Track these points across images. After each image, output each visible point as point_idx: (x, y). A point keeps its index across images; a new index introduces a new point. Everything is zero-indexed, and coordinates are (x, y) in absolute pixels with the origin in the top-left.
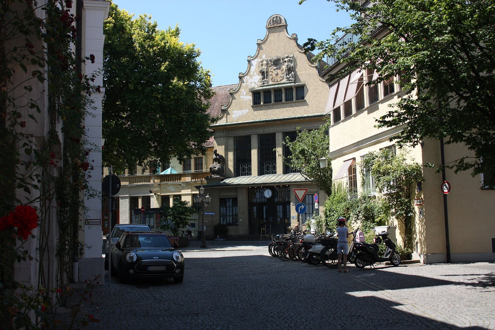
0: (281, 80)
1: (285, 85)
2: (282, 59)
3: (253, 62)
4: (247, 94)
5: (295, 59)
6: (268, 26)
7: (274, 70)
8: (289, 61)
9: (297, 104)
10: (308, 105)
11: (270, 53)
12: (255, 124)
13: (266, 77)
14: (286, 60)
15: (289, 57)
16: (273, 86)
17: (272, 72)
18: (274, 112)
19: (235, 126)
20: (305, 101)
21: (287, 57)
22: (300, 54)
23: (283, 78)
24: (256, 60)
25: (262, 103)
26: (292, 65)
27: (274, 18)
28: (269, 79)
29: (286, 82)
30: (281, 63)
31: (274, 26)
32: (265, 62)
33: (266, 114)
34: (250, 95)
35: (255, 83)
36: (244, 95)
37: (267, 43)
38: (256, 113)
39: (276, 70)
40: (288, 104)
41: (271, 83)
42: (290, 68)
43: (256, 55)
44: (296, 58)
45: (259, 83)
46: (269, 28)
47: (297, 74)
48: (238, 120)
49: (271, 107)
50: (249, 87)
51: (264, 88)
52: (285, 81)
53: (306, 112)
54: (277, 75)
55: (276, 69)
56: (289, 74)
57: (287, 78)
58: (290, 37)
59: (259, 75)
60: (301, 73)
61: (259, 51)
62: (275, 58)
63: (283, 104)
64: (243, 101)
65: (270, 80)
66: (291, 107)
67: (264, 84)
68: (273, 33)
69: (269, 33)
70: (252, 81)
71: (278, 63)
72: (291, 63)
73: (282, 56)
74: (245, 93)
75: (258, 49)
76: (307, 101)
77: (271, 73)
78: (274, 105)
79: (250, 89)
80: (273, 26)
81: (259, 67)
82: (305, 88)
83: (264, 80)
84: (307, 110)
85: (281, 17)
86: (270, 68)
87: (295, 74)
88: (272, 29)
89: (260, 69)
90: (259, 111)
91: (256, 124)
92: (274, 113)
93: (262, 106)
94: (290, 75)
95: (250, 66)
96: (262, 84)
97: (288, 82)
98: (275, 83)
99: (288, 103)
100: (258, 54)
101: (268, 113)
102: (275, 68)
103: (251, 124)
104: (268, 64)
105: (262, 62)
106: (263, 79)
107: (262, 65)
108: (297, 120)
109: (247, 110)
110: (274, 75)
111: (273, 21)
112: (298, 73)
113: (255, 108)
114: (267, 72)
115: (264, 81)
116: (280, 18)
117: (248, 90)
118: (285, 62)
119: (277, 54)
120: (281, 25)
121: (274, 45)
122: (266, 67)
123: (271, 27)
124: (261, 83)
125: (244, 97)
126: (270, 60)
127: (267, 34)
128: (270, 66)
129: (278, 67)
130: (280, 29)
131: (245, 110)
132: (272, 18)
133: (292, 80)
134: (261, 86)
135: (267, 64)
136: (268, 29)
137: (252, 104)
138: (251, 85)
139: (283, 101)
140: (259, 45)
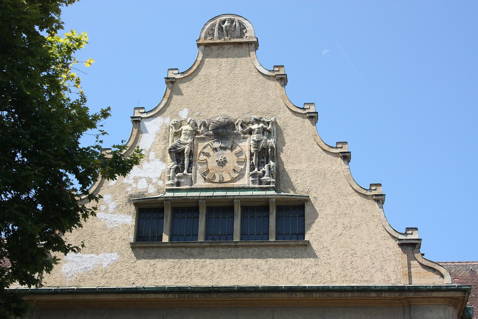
0: (233, 180)
1: (249, 193)
2: (241, 126)
3: (148, 124)
4: (118, 209)
5: (278, 129)
6: (205, 38)
7: (215, 150)
8: (263, 131)
9: (281, 251)
10: (315, 256)
11: (204, 106)
12: (139, 296)
13: (186, 166)
14: (255, 127)
15: (264, 122)
16: (210, 194)
17: (208, 155)
18: (202, 267)
19: (68, 297)
20: (307, 244)
21: (258, 121)
22: (294, 117)
23: (241, 175)
24: (159, 120)
25: (166, 238)
26: (271, 142)
27: (224, 22)
28: (196, 173)
29: (251, 185)
30: (238, 135)
31: (222, 41)
32: (186, 127)
33: (176, 271)
34: (129, 213)
35: (149, 181)
36: (111, 210)
37: (196, 80)
38: (144, 265)
39: (220, 152)
40: (251, 250)
41: (200, 183)
42: (265, 149)
43: (161, 106)
44: (282, 128)
45: (160, 183)
46: (207, 45)
47: (284, 170)
48: (83, 279)
49: (195, 251)
50: (129, 189)
51: (177, 194)
52: (246, 181)
53: (310, 276)
54: (222, 163)
55: (221, 148)
56: (260, 164)
57: (253, 175)
58: (266, 72)
59: (163, 160)
60: (297, 167)
61: (170, 98)
62: (220, 118)
63: (237, 246)
64: (104, 228)
65: (199, 175)
66: (260, 257)
67: (178, 184)
68: (218, 56)
69: (205, 56)
70: (140, 175)
71: (228, 134)
72: (269, 137)
73: (239, 117)
74: (112, 206)
75: (169, 92)
76: (315, 246)
77: (202, 157)
78: (204, 247)
79: (131, 196)
80: (219, 41)
81: (166, 138)
82: (307, 209)
83: (179, 174)
84: (312, 270)
85: (245, 22)
86: (201, 146)
87: (278, 169)
88: (215, 48)
89: (170, 145)
90: (152, 262)
91: (143, 296)
92: (204, 271)
93: (165, 246)
94: (266, 168)
95: (139, 132)
96: (172, 185)
97: (257, 186)
98: (215, 186)
99: (251, 246)
100: (167, 105)
101: (184, 271)
102: (217, 145)
103: (128, 297)
104: (198, 133)
105: (178, 125)
106: (177, 170)
107: (177, 134)
108: (285, 295)
109: (115, 256)
110: (212, 163)
111: (221, 29)
112: (288, 167)
113: (142, 251)
114: (191, 154)
115: (179, 177)
116: (240, 24)
117: (122, 198)
118: (251, 132)
119: (224, 112)
120: (244, 40)
121: (218, 88)
122: (190, 141)
123: (212, 42)
124: (170, 182)
125: (108, 216)
126: (204, 124)
127: (200, 59)
128: (203, 140)
129: (229, 144)
130: (237, 50)
131: (108, 255)
132: (218, 20)
133: (269, 183)
134: (169, 190)
135: (195, 133)
136: (202, 47)
137: (131, 238)
138: (134, 185)
139: (237, 238)
140: (171, 82)
